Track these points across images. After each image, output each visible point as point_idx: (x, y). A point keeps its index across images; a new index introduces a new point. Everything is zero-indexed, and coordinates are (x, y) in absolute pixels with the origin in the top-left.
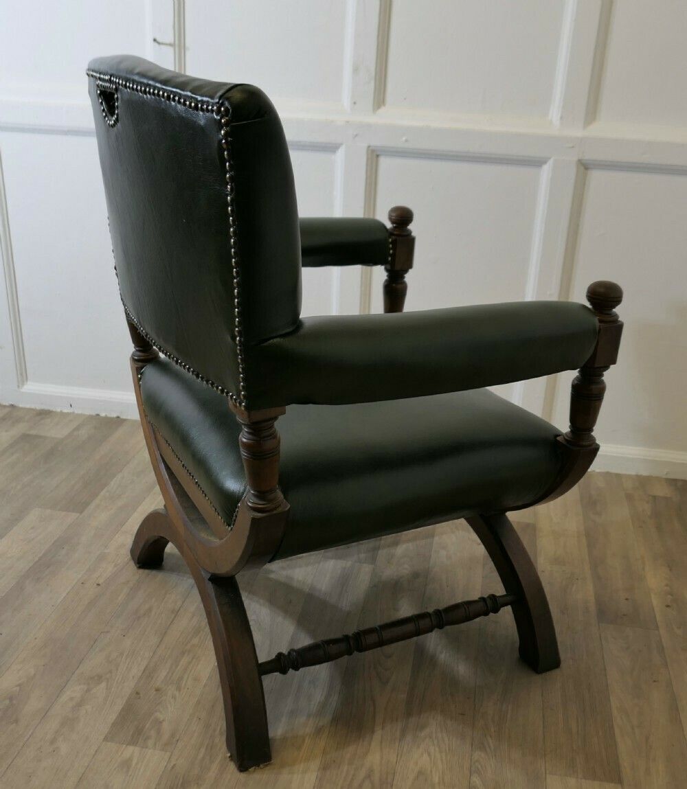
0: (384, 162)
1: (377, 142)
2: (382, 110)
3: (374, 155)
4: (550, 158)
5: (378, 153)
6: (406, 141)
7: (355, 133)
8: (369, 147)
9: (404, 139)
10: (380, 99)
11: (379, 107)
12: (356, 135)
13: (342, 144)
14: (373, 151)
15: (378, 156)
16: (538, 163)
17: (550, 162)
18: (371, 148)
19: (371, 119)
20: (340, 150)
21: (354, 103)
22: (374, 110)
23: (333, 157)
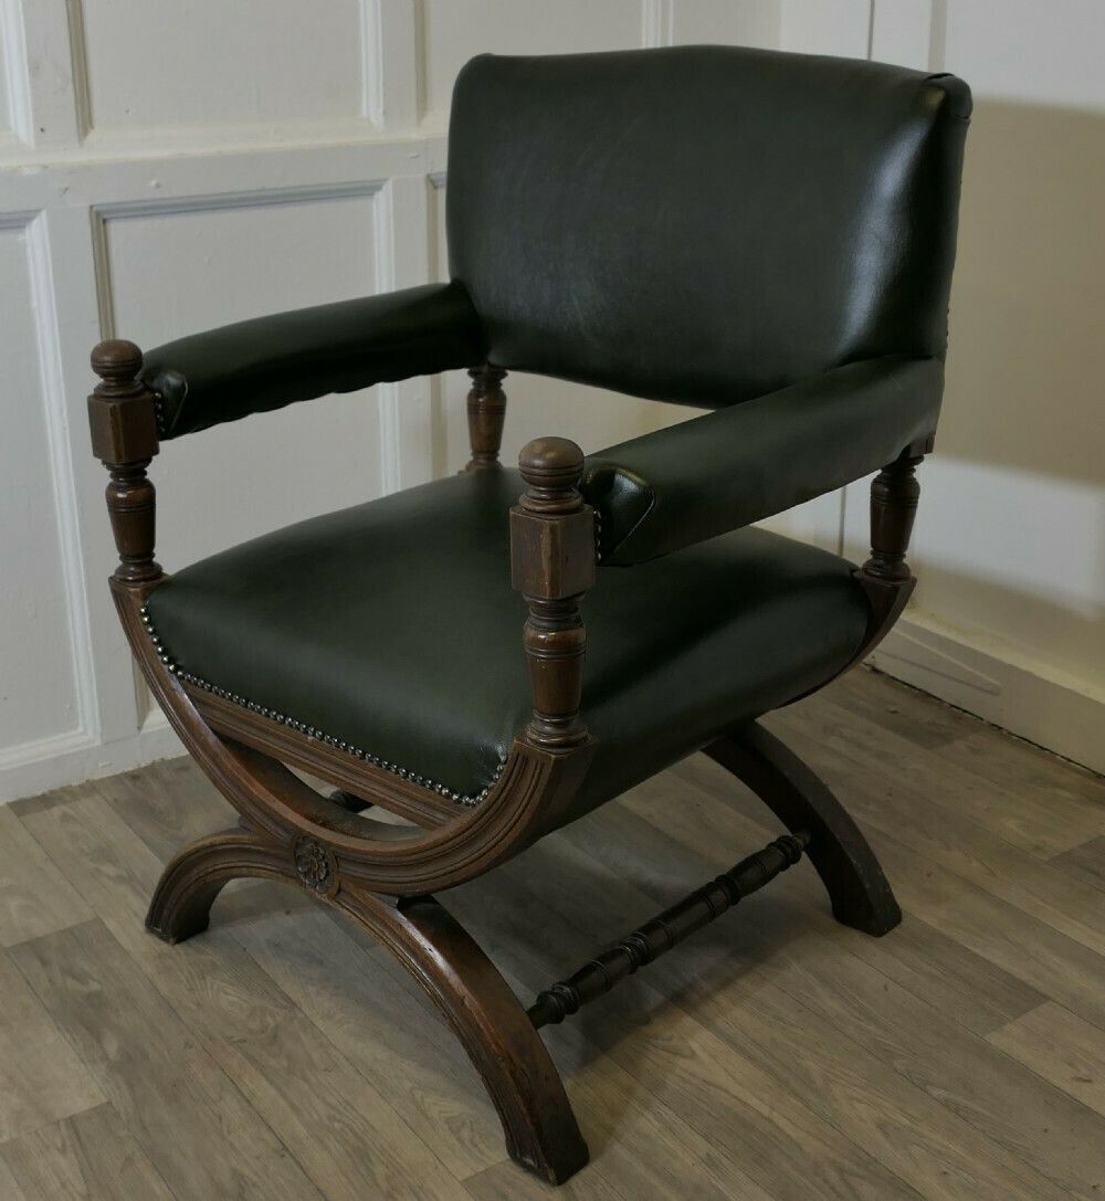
0: (116, 229)
1: (106, 196)
3: (101, 220)
4: (385, 180)
5: (106, 216)
6: (158, 186)
7: (63, 187)
8: (91, 207)
9: (153, 183)
10: (85, 123)
11: (86, 132)
12: (67, 189)
13: (38, 211)
14: (98, 214)
15: (105, 221)
16: (368, 190)
17: (388, 187)
18: (95, 209)
19: (77, 157)
20: (35, 222)
21: (42, 130)
22: (80, 140)
23: (20, 237)
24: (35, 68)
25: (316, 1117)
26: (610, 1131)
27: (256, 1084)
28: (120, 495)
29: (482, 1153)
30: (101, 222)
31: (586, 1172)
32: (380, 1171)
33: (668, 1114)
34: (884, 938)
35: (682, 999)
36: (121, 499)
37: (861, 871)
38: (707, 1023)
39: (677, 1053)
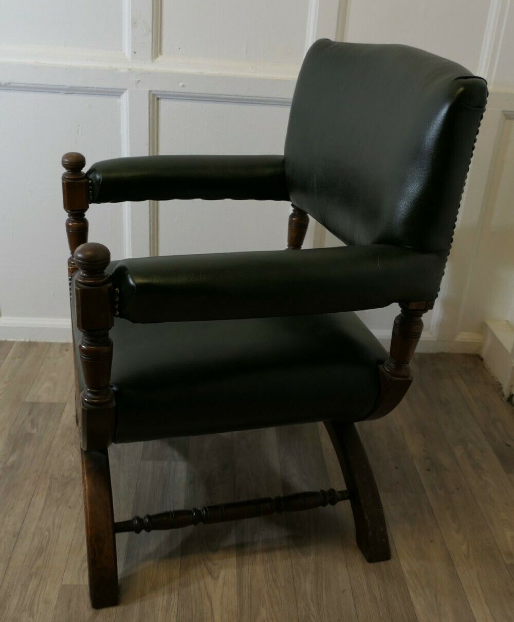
0: (164, 104)
1: (157, 87)
2: (160, 58)
3: (155, 99)
5: (158, 97)
6: (183, 86)
7: (138, 80)
8: (150, 91)
9: (181, 84)
10: (157, 50)
11: (157, 56)
12: (139, 81)
13: (126, 89)
14: (154, 95)
15: (158, 99)
18: (152, 92)
19: (150, 67)
20: (124, 94)
21: (135, 52)
22: (152, 59)
23: (118, 101)
24: (134, 23)
25: (43, 526)
26: (143, 595)
27: (39, 501)
28: (70, 224)
29: (83, 577)
30: (156, 99)
31: (113, 610)
32: (40, 562)
33: (175, 600)
34: (372, 565)
35: (241, 548)
36: (70, 226)
37: (369, 525)
38: (240, 566)
39: (210, 573)
